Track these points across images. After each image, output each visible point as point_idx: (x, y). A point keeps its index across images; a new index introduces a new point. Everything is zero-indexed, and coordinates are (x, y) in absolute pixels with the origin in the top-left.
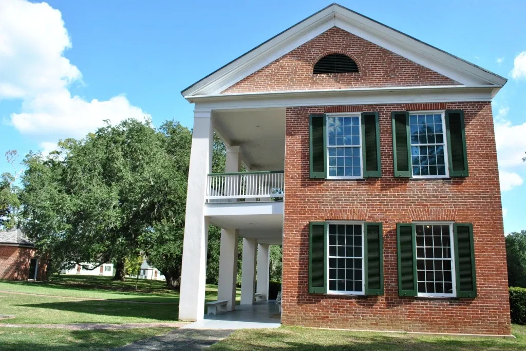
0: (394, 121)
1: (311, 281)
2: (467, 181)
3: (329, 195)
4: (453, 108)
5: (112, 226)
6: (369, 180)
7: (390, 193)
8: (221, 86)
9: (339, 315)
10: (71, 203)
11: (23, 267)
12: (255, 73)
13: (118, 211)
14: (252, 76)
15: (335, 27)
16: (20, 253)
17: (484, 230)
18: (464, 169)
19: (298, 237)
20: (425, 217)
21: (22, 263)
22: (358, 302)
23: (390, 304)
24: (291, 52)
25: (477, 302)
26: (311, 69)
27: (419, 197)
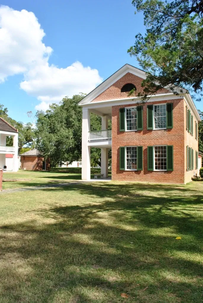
0: (148, 109)
1: (120, 166)
2: (173, 130)
3: (126, 137)
4: (169, 102)
5: (71, 147)
6: (139, 132)
7: (146, 136)
8: (90, 100)
9: (129, 177)
10: (54, 138)
11: (40, 165)
12: (101, 94)
13: (73, 140)
14: (100, 95)
15: (128, 72)
16: (38, 159)
17: (177, 147)
18: (171, 126)
19: (116, 152)
20: (157, 144)
21: (39, 163)
22: (135, 173)
23: (145, 173)
24: (113, 84)
25: (174, 172)
26: (120, 90)
27: (155, 137)
